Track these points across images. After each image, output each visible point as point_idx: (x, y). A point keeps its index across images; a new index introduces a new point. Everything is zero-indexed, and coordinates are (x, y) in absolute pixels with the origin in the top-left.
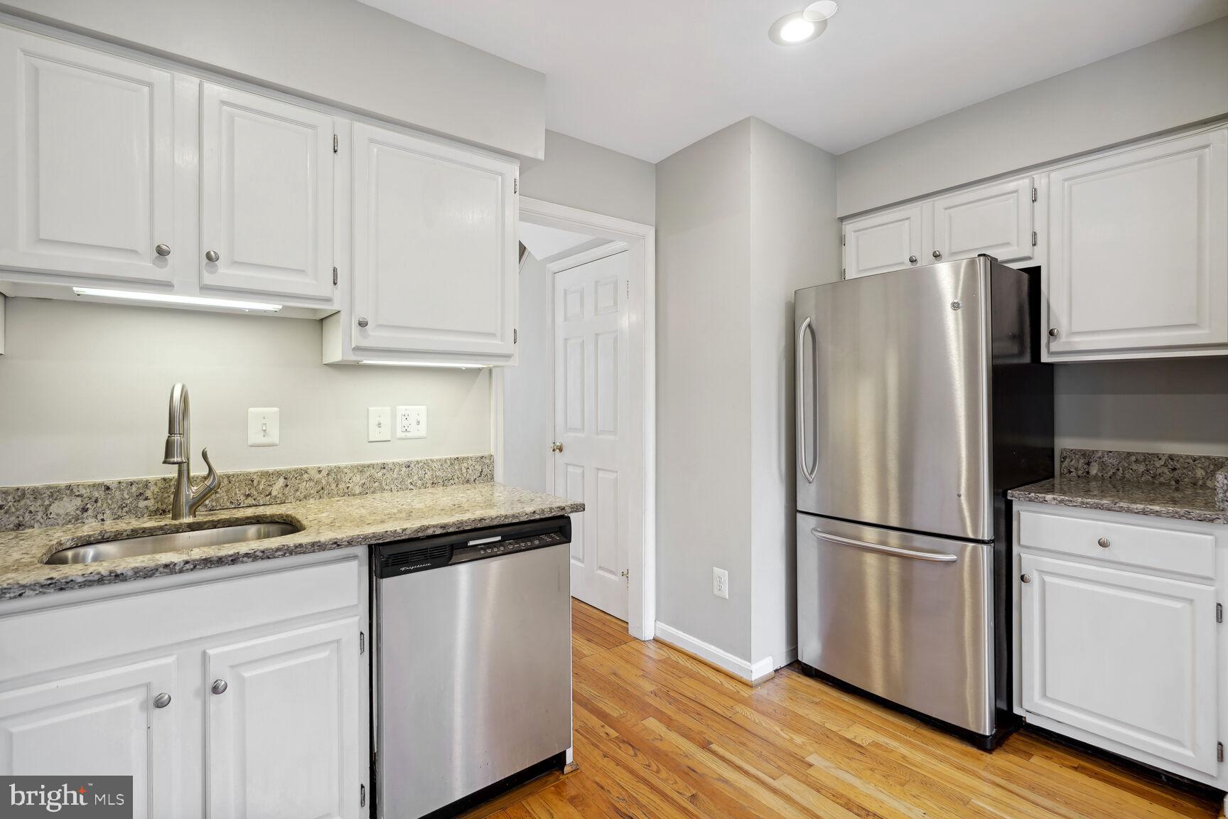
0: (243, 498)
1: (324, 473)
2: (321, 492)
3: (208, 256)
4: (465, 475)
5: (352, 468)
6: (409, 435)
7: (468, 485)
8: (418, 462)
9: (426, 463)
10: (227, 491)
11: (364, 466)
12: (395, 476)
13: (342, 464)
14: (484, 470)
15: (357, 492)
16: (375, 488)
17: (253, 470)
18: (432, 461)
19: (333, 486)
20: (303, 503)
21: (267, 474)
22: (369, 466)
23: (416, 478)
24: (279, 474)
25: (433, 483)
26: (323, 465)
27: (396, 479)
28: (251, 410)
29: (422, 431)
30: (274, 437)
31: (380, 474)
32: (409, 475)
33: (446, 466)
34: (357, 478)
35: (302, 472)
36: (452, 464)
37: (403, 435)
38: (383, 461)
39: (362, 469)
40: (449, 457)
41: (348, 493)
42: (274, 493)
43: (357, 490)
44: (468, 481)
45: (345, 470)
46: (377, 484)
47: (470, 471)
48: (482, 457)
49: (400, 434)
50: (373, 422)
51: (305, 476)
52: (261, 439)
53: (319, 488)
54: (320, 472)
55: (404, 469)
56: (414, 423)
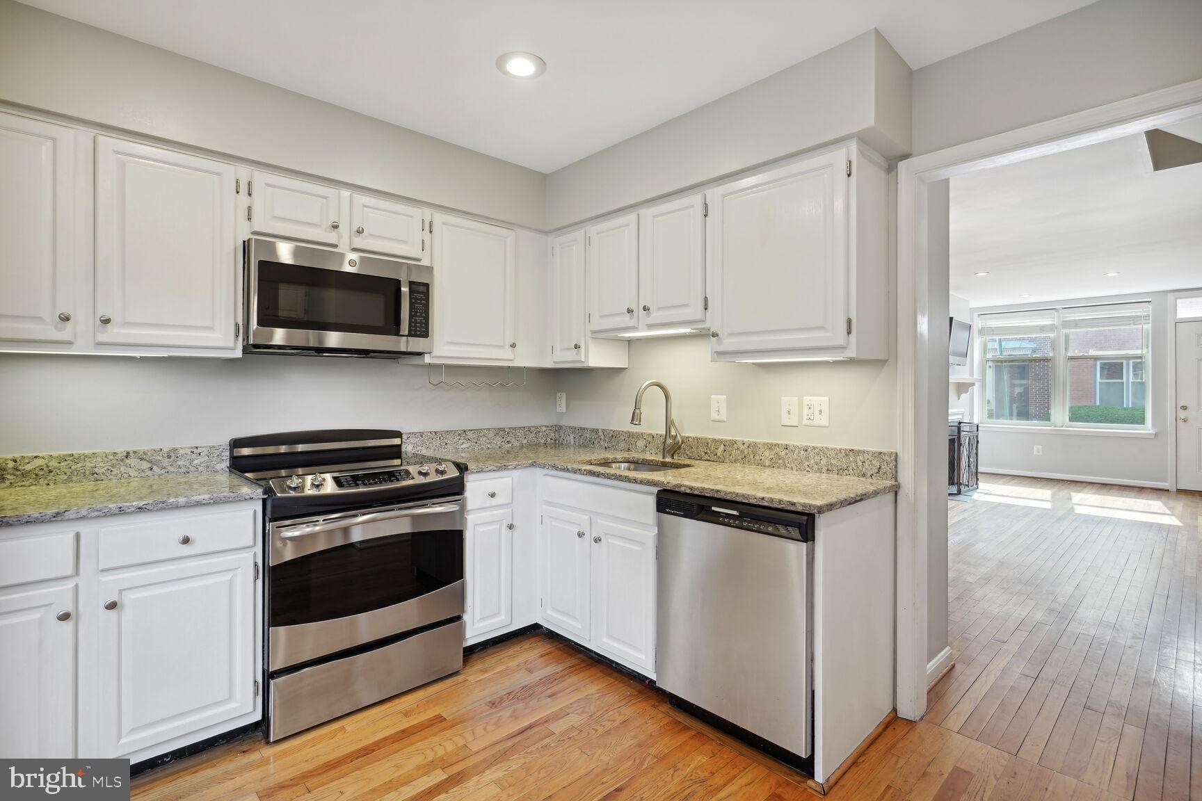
0: (703, 454)
1: (746, 446)
2: (744, 459)
3: (645, 309)
4: (860, 468)
5: (764, 444)
6: (813, 423)
7: (863, 479)
8: (814, 448)
9: (822, 450)
10: (697, 448)
11: (772, 445)
12: (795, 457)
13: (757, 441)
14: (883, 467)
15: (767, 464)
16: (780, 464)
17: (710, 437)
18: (827, 448)
19: (752, 456)
20: (734, 464)
21: (714, 441)
22: (775, 445)
23: (812, 462)
24: (721, 441)
25: (828, 470)
26: (746, 440)
27: (796, 460)
28: (713, 396)
29: (824, 420)
30: (723, 417)
31: (783, 453)
32: (807, 458)
33: (840, 456)
34: (767, 453)
35: (734, 442)
36: (846, 455)
37: (808, 422)
38: (786, 443)
39: (771, 447)
40: (844, 447)
41: (760, 464)
42: (718, 454)
43: (767, 463)
44: (864, 475)
45: (760, 446)
46: (781, 461)
47: (866, 465)
48: (880, 453)
49: (805, 422)
50: (785, 409)
51: (735, 446)
52: (717, 418)
53: (743, 456)
54: (744, 444)
55: (802, 452)
56: (817, 412)
